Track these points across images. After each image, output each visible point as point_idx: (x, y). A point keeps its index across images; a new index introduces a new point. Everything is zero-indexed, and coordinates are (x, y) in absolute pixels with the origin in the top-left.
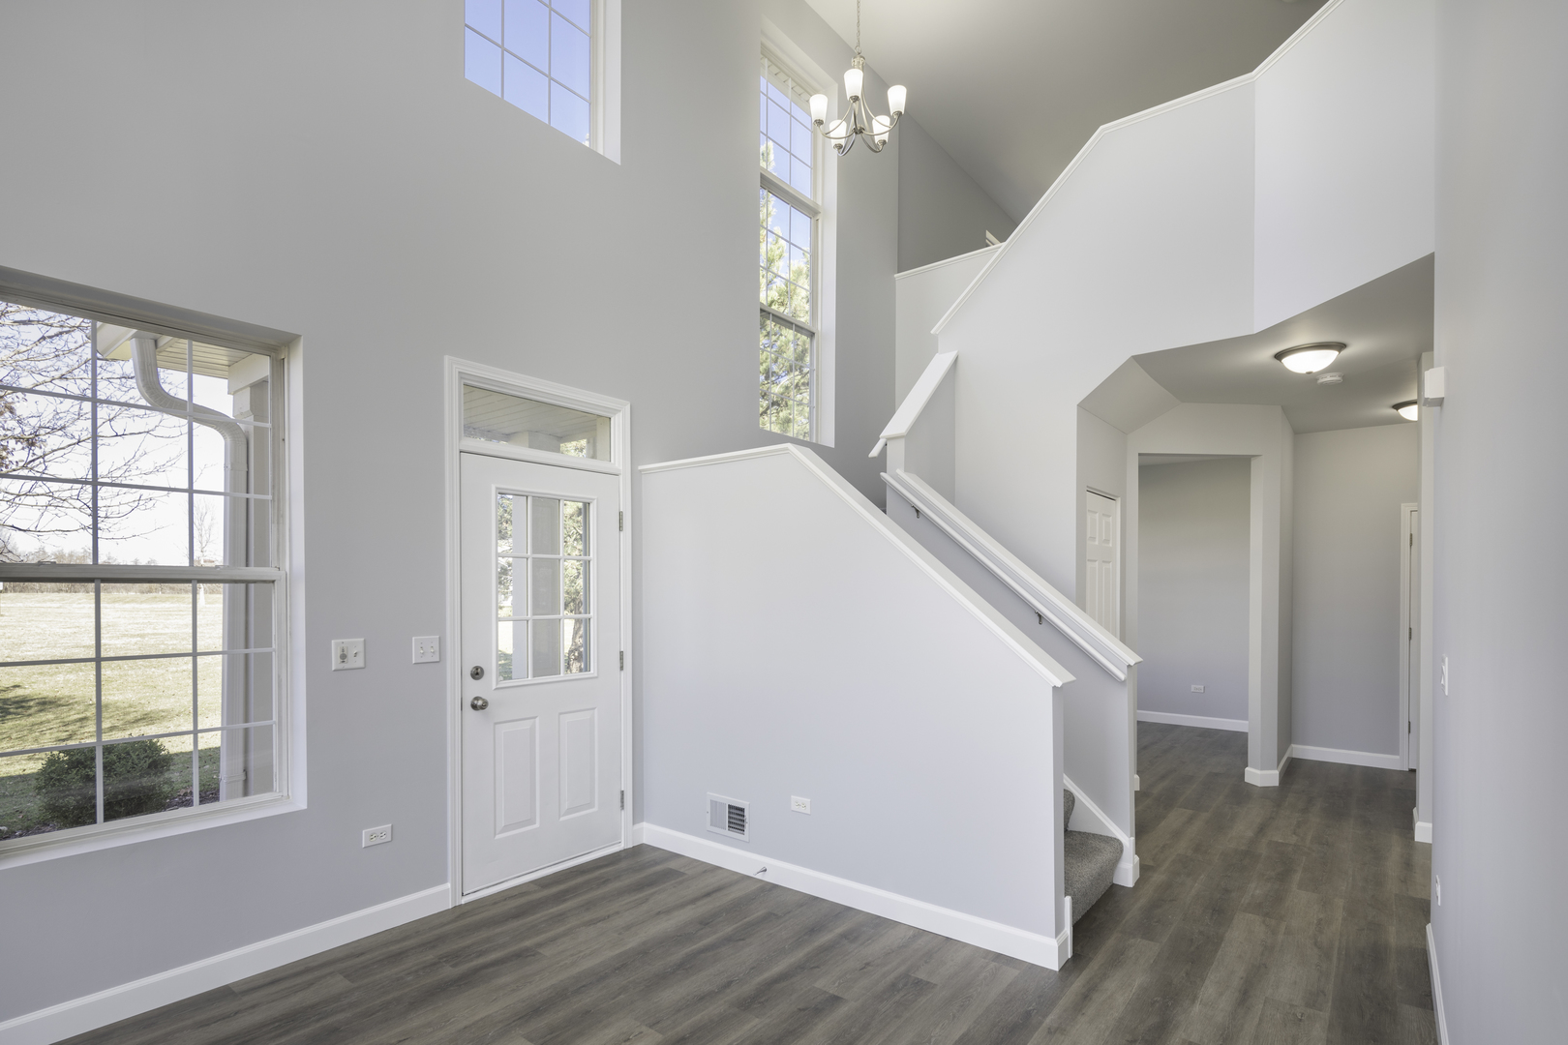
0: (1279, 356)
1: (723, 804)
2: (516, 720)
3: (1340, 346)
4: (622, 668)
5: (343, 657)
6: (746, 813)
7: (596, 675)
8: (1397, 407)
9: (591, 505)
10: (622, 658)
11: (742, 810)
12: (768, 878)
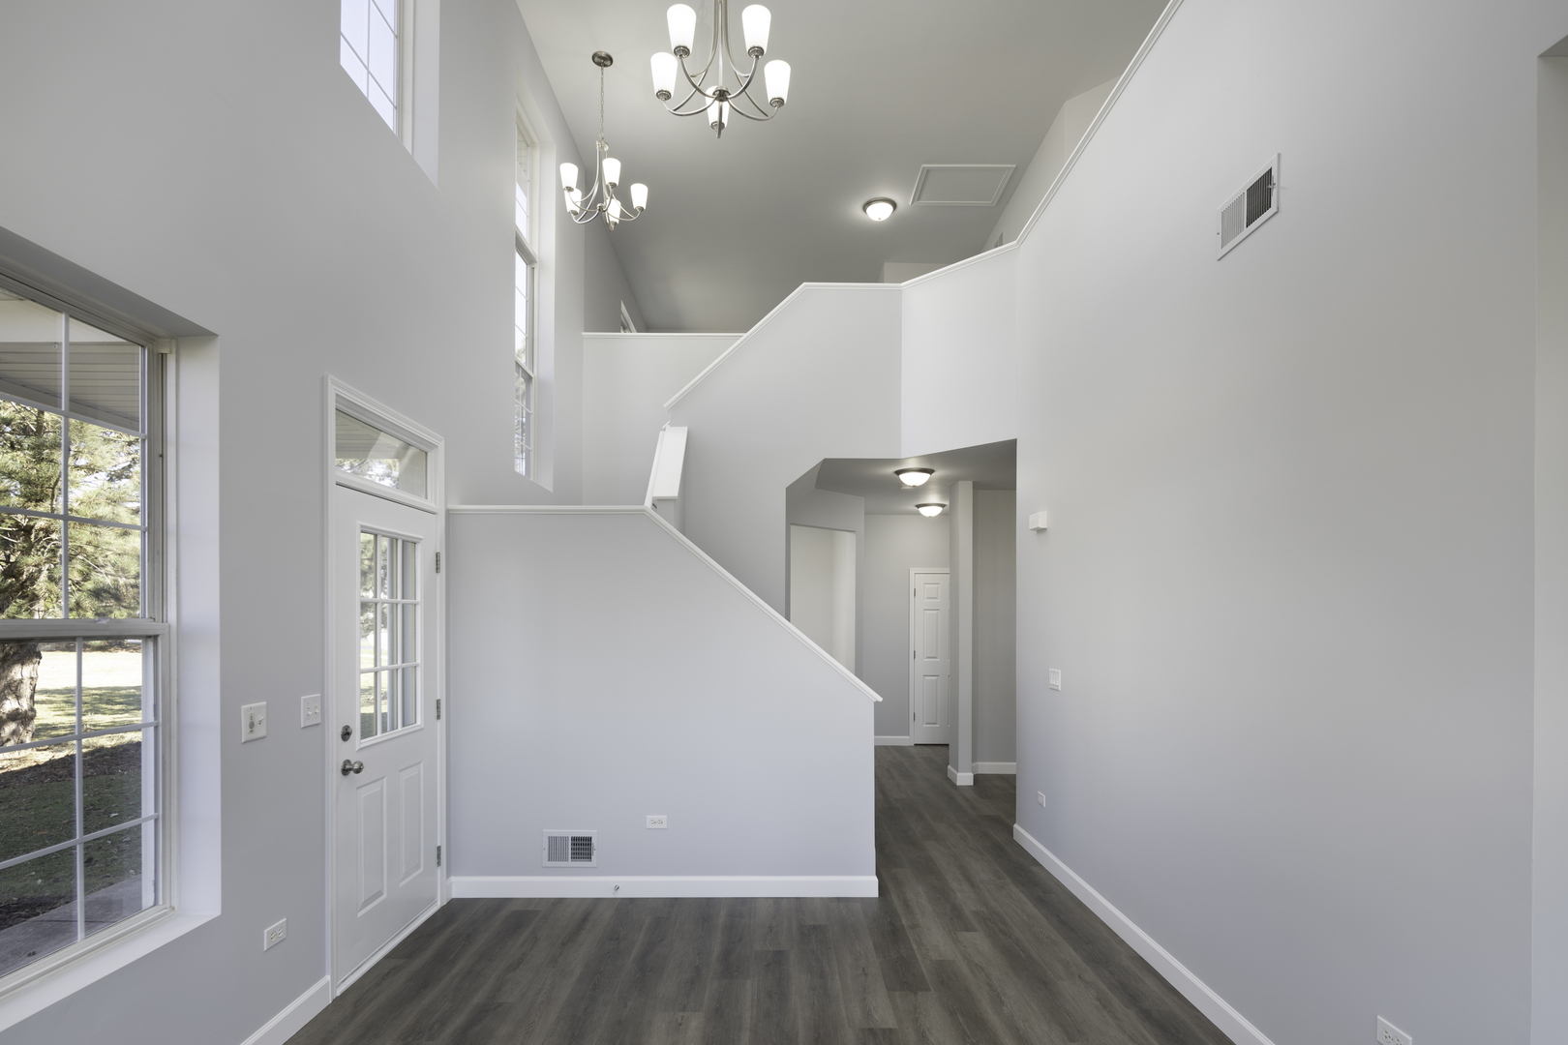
0: (899, 473)
1: (566, 838)
2: (371, 783)
3: (930, 472)
4: (438, 717)
5: (252, 725)
6: (593, 841)
7: (423, 726)
8: (918, 506)
9: (419, 547)
10: (438, 707)
11: (590, 839)
12: (621, 895)
